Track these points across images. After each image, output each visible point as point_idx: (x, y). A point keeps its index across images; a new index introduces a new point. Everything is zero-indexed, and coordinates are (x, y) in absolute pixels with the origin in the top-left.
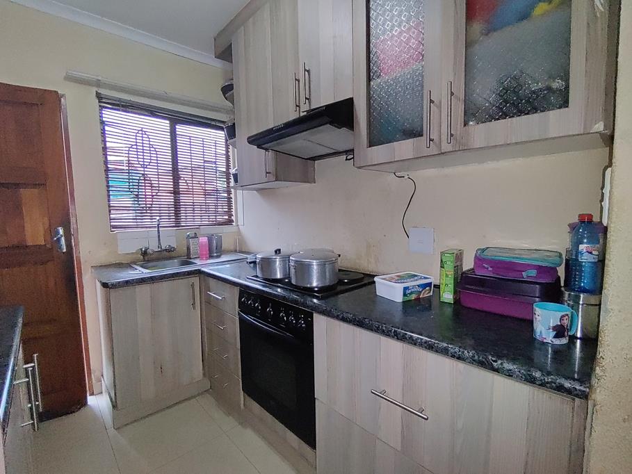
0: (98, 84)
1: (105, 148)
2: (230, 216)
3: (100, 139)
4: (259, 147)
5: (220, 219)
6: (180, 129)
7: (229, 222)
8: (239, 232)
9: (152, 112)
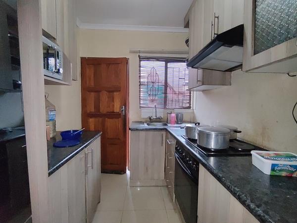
0: (140, 52)
1: (140, 76)
2: (190, 104)
3: (138, 73)
4: (193, 67)
5: (184, 105)
6: (169, 65)
7: (189, 107)
8: (193, 113)
9: (158, 59)
